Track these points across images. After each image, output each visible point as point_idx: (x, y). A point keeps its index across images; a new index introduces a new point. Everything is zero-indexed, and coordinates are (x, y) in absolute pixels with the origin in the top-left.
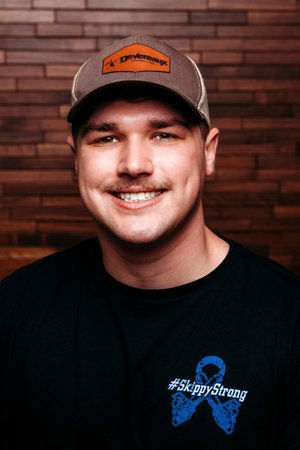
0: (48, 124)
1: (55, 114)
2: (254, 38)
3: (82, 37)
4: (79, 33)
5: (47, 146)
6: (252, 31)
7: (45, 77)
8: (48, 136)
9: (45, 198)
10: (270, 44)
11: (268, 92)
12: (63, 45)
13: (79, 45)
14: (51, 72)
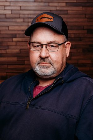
0: (10, 44)
1: (12, 41)
2: (70, 18)
3: (20, 18)
4: (19, 17)
5: (9, 50)
6: (69, 16)
7: (9, 30)
8: (10, 47)
9: (9, 66)
10: (75, 20)
11: (74, 34)
12: (14, 20)
13: (18, 20)
14: (10, 28)
